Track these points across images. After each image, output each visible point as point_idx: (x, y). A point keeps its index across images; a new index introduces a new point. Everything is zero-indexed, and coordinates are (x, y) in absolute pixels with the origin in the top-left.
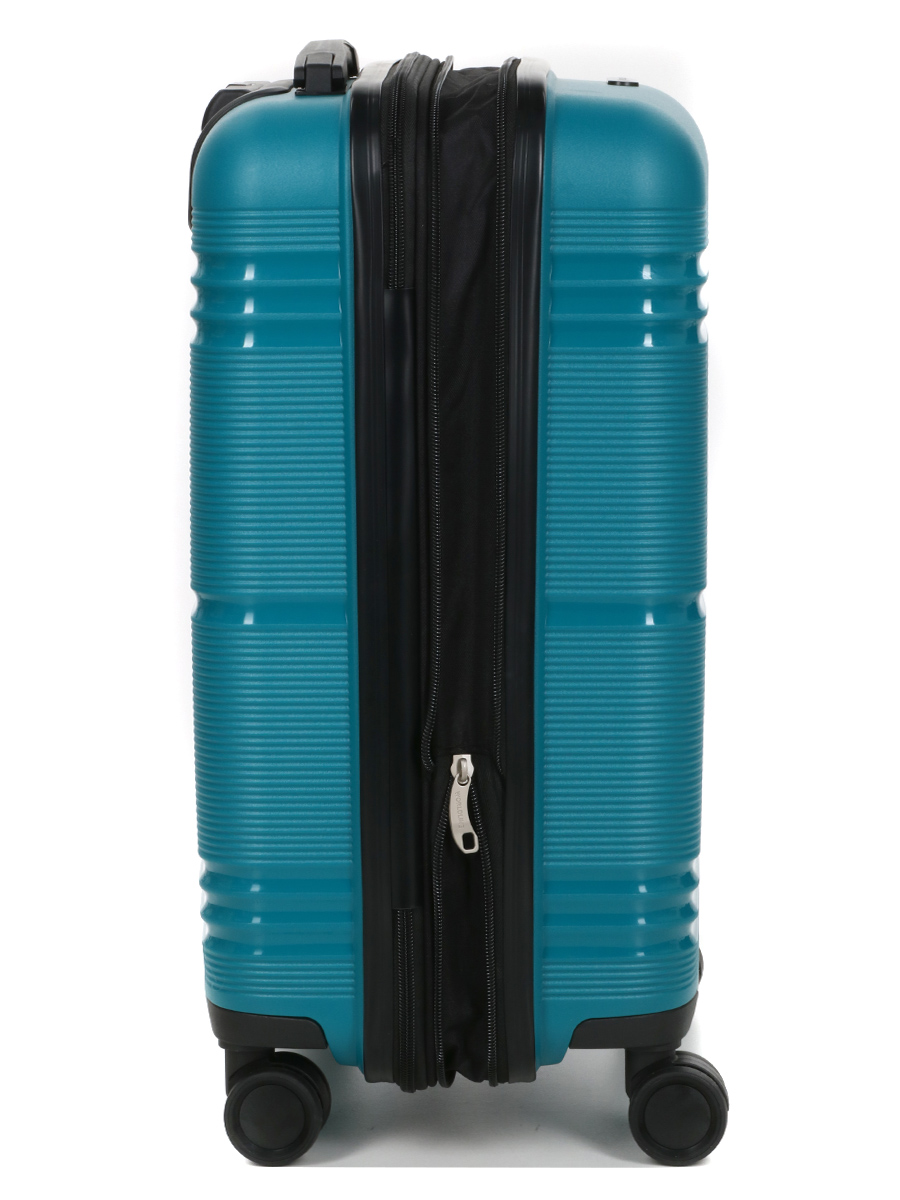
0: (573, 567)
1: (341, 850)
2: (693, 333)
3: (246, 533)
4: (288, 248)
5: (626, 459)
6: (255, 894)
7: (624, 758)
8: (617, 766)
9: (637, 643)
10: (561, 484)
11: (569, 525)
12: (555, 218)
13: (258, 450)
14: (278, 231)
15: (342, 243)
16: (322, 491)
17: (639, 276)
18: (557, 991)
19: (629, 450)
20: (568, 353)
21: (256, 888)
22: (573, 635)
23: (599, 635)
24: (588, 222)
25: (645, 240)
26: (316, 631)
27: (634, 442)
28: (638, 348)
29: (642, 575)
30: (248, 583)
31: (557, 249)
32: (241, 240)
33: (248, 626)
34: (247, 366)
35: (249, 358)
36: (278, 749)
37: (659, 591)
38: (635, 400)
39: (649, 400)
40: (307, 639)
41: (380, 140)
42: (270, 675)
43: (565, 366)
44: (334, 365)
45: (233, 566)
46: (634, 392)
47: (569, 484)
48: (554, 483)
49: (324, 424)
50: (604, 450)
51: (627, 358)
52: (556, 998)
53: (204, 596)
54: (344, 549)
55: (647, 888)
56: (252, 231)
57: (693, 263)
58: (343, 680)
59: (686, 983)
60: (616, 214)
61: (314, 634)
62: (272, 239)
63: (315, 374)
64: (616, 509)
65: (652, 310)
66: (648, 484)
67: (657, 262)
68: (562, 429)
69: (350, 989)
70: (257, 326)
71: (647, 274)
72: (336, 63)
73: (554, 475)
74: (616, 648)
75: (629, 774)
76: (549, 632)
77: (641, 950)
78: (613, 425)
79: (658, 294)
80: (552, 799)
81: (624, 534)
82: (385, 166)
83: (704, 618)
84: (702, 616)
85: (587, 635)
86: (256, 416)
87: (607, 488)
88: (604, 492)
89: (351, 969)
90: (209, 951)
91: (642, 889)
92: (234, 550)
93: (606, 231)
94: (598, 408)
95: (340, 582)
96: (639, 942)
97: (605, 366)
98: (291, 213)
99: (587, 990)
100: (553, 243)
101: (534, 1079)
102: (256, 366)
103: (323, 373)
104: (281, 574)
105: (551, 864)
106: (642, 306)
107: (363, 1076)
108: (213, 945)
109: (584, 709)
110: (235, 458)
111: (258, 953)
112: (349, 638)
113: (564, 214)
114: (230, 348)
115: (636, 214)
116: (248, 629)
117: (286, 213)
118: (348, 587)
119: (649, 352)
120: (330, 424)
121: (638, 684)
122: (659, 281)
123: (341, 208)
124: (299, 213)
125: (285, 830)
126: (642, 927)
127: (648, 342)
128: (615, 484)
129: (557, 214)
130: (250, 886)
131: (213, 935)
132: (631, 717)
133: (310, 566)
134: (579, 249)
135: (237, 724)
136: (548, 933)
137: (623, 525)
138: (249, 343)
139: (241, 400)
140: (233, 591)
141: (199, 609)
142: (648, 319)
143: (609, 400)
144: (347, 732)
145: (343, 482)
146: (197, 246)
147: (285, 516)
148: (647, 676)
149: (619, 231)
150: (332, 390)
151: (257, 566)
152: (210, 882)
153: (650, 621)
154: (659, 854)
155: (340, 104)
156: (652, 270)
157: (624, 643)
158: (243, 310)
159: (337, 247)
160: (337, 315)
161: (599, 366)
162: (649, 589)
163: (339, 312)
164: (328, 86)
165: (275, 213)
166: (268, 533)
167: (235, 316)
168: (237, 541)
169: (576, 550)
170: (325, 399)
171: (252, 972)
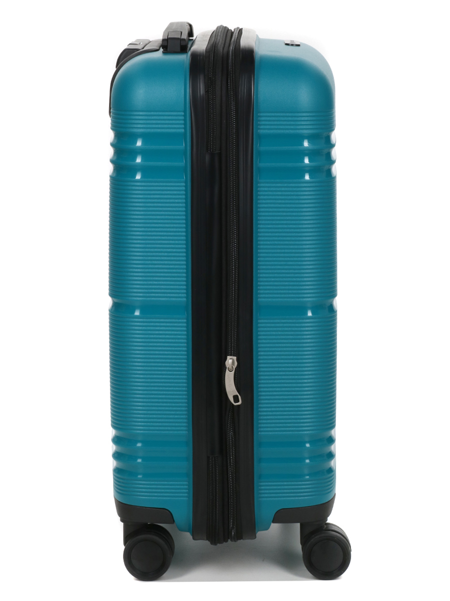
0: (271, 287)
1: (182, 426)
2: (329, 172)
3: (136, 270)
4: (159, 130)
5: (297, 234)
6: (139, 447)
7: (298, 381)
8: (295, 385)
9: (303, 325)
10: (265, 247)
11: (269, 267)
12: (260, 116)
13: (143, 229)
14: (154, 122)
15: (185, 128)
16: (175, 250)
17: (302, 145)
18: (266, 495)
19: (298, 230)
20: (268, 183)
21: (139, 445)
22: (272, 321)
23: (285, 321)
24: (276, 119)
25: (305, 127)
26: (171, 319)
27: (301, 226)
28: (302, 180)
29: (306, 291)
30: (137, 295)
31: (261, 132)
32: (136, 126)
33: (137, 316)
34: (137, 188)
35: (138, 184)
36: (152, 376)
37: (314, 299)
38: (301, 206)
39: (308, 205)
40: (166, 322)
41: (205, 78)
42: (148, 340)
43: (266, 189)
44: (181, 188)
45: (130, 286)
46: (301, 201)
47: (269, 247)
48: (262, 247)
49: (176, 217)
50: (286, 230)
51: (296, 185)
52: (266, 499)
53: (116, 300)
54: (185, 279)
55: (310, 445)
56: (141, 122)
57: (328, 139)
58: (184, 343)
59: (329, 490)
60: (290, 114)
61: (170, 320)
62: (151, 126)
63: (171, 192)
64: (292, 259)
65: (309, 161)
66: (308, 246)
67: (310, 138)
68: (265, 220)
69: (186, 495)
70: (142, 169)
71: (306, 144)
72: (182, 37)
73: (262, 243)
74: (293, 327)
75: (300, 389)
76: (260, 319)
77: (308, 475)
78: (290, 218)
79: (312, 154)
80: (263, 401)
81: (296, 271)
82: (207, 92)
83: (337, 311)
84: (335, 310)
85: (279, 321)
86: (142, 213)
87: (287, 249)
88: (286, 251)
89: (186, 485)
90: (116, 474)
91: (308, 445)
92: (131, 278)
93: (285, 123)
94: (283, 210)
95: (183, 295)
96: (306, 471)
97: (286, 189)
98: (160, 113)
99: (281, 495)
100: (260, 129)
101: (256, 538)
102: (142, 188)
103: (175, 192)
104: (153, 291)
105: (262, 433)
106: (304, 159)
107: (191, 537)
108: (117, 471)
109: (278, 357)
110: (132, 233)
111: (140, 476)
112: (187, 323)
113: (265, 114)
114: (129, 179)
115: (300, 114)
116: (137, 317)
117: (157, 113)
118: (187, 297)
119: (307, 182)
120: (178, 217)
121: (304, 345)
122: (312, 147)
123: (185, 111)
124: (164, 113)
125: (155, 416)
126: (308, 463)
127: (307, 177)
128: (292, 247)
129: (261, 114)
130: (137, 443)
131: (118, 467)
132: (301, 361)
133: (168, 287)
134: (272, 131)
135: (131, 364)
136: (261, 468)
137: (296, 267)
138: (138, 177)
139: (134, 204)
140: (130, 298)
141: (113, 306)
142: (307, 166)
143: (288, 206)
144: (186, 369)
145: (184, 246)
146: (113, 128)
147: (156, 262)
148: (309, 341)
149: (292, 123)
150: (180, 201)
151: (142, 287)
152: (116, 440)
153: (310, 314)
154: (315, 428)
155: (185, 58)
156: (308, 142)
157: (297, 325)
158: (136, 160)
159: (183, 130)
160: (182, 164)
161: (283, 189)
162: (309, 298)
163: (184, 163)
164: (179, 49)
165: (152, 113)
166: (147, 270)
167: (131, 163)
168: (132, 274)
169: (273, 279)
170: (176, 205)
171: (138, 486)
